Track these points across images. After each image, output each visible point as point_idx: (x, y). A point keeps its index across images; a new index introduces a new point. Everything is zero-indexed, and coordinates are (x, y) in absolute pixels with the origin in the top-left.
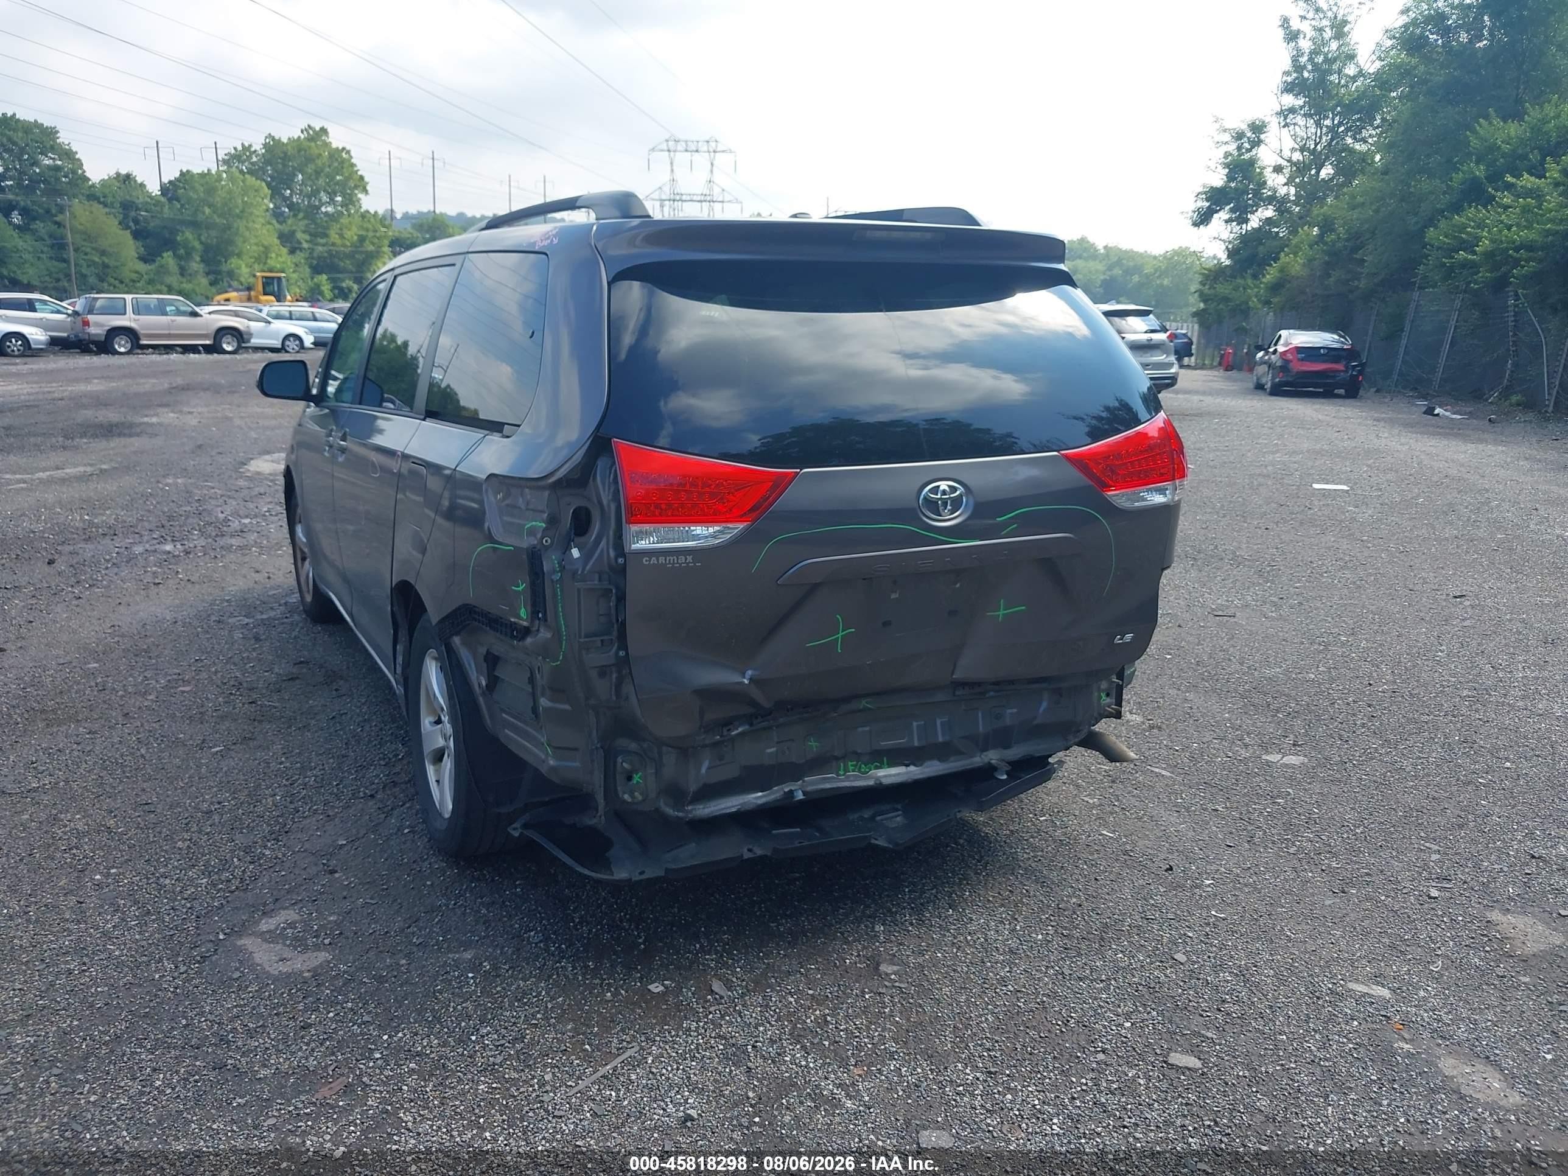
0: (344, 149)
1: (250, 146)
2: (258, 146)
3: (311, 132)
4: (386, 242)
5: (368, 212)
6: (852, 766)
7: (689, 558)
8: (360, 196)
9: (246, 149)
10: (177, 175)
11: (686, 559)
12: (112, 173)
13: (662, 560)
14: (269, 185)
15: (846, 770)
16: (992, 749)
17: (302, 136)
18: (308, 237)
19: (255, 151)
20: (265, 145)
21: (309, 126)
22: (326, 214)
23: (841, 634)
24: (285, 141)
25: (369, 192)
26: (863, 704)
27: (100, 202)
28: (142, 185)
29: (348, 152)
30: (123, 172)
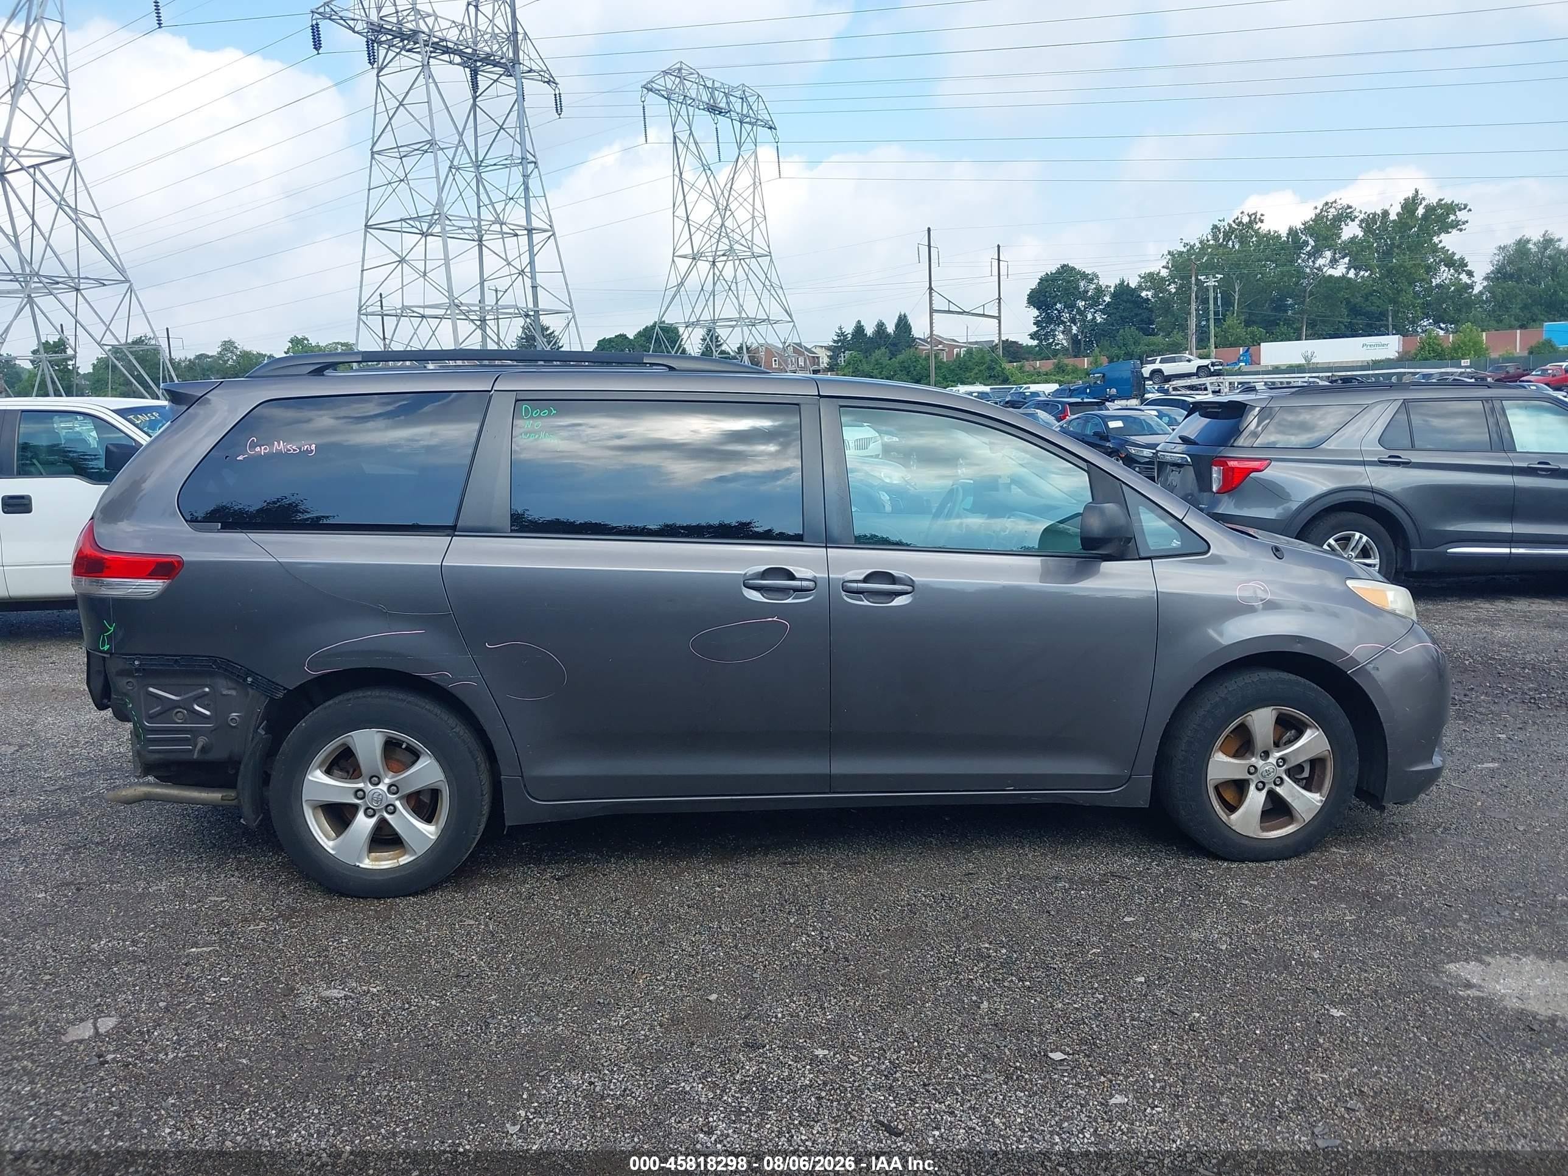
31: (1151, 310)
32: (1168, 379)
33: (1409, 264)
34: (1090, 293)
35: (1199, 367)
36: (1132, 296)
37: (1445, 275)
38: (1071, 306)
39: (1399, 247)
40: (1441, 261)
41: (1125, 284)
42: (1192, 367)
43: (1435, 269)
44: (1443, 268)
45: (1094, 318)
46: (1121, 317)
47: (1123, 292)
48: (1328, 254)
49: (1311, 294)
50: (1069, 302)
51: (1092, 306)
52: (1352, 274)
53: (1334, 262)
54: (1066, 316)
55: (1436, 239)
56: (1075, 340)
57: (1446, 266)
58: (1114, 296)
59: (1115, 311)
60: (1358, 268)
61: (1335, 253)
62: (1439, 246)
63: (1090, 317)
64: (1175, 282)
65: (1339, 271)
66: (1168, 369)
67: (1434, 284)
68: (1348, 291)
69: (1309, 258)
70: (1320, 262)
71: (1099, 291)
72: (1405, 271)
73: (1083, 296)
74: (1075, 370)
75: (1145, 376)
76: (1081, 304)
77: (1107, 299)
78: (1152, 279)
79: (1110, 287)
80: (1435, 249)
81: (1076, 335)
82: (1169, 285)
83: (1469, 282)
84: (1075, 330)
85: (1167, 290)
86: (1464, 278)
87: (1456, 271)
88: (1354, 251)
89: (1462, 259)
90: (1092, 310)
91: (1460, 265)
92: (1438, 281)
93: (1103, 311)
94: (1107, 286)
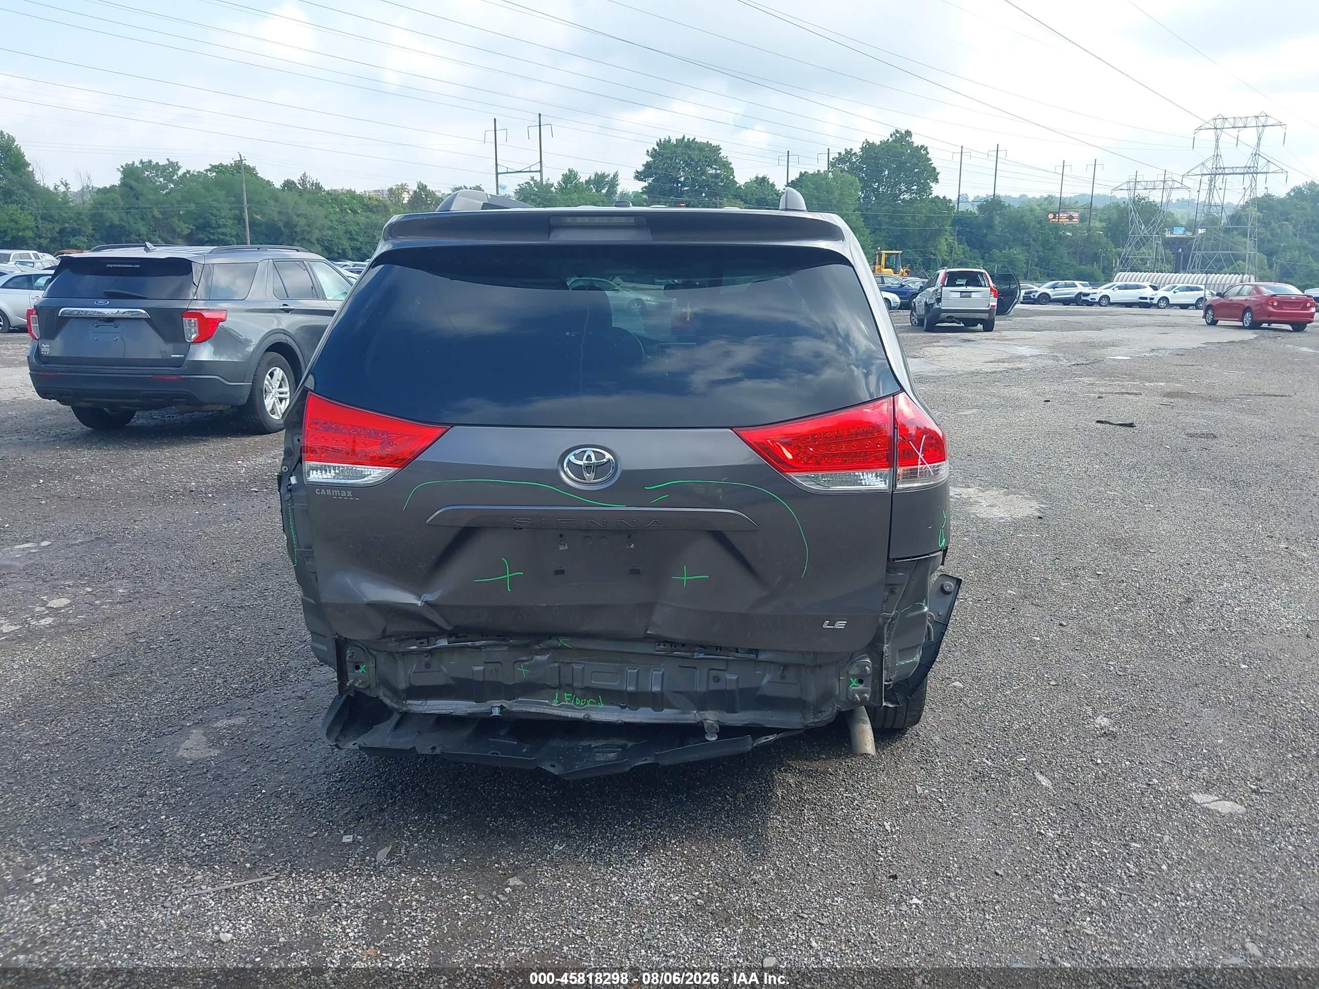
0: (922, 147)
1: (851, 149)
2: (857, 150)
3: (898, 135)
4: (950, 222)
5: (938, 197)
6: (568, 697)
7: (349, 493)
8: (931, 184)
9: (849, 153)
10: (798, 176)
11: (347, 494)
12: (753, 177)
13: (329, 492)
14: (861, 180)
15: (561, 700)
16: (711, 709)
17: (891, 140)
18: (887, 220)
19: (855, 153)
20: (862, 149)
21: (896, 131)
22: (904, 200)
23: (508, 576)
24: (878, 143)
25: (939, 181)
26: (562, 642)
27: (742, 200)
28: (773, 185)
29: (926, 149)
30: (760, 176)
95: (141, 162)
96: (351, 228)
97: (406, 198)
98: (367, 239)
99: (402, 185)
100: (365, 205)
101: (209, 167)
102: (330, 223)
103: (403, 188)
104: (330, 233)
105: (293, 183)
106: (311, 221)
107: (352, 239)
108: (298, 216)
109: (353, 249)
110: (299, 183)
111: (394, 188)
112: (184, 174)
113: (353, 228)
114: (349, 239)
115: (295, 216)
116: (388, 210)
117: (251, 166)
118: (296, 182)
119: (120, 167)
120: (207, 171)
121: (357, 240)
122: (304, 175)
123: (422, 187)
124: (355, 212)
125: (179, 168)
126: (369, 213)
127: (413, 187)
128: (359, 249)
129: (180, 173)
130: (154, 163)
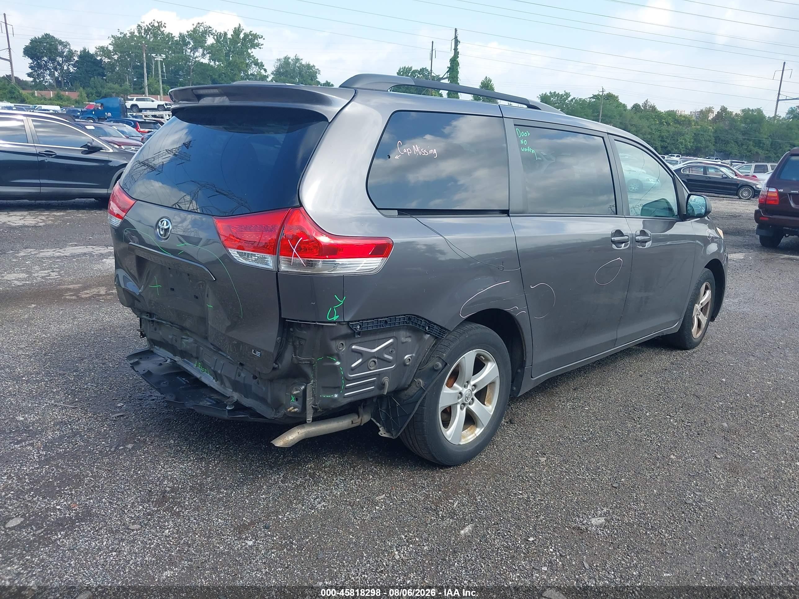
6: (200, 365)
15: (197, 365)
23: (157, 286)
31: (104, 68)
32: (140, 110)
33: (238, 61)
34: (65, 54)
35: (158, 106)
36: (92, 58)
37: (254, 69)
38: (53, 60)
39: (233, 52)
40: (252, 62)
41: (87, 51)
42: (155, 105)
43: (250, 66)
44: (253, 66)
45: (68, 69)
46: (86, 70)
47: (85, 56)
48: (201, 50)
49: (193, 71)
50: (52, 57)
51: (66, 61)
52: (212, 63)
53: (203, 55)
54: (50, 65)
55: (249, 51)
56: (57, 80)
57: (255, 65)
58: (80, 57)
59: (82, 66)
60: (214, 60)
61: (204, 51)
62: (251, 55)
63: (65, 68)
64: (117, 54)
65: (205, 61)
66: (141, 105)
67: (249, 73)
68: (211, 72)
69: (191, 51)
70: (197, 54)
71: (71, 53)
72: (237, 65)
73: (61, 55)
74: (69, 99)
75: (128, 107)
76: (60, 59)
77: (76, 58)
78: (103, 50)
79: (77, 52)
80: (249, 56)
81: (58, 78)
82: (114, 55)
83: (265, 74)
84: (56, 74)
85: (113, 58)
86: (262, 71)
87: (259, 68)
88: (213, 51)
89: (262, 63)
90: (67, 64)
91: (260, 65)
92: (252, 72)
93: (74, 66)
94: (75, 51)
95: (550, 93)
96: (663, 134)
97: (711, 116)
98: (673, 142)
99: (710, 108)
100: (676, 120)
101: (592, 96)
102: (650, 131)
103: (710, 110)
104: (649, 137)
105: (639, 105)
106: (638, 129)
107: (663, 141)
108: (632, 125)
109: (662, 147)
110: (643, 106)
111: (704, 109)
112: (572, 100)
113: (665, 134)
114: (661, 141)
115: (629, 126)
116: (691, 124)
117: (616, 95)
118: (641, 105)
119: (538, 96)
120: (590, 98)
121: (666, 142)
122: (647, 101)
123: (724, 109)
124: (668, 124)
125: (570, 96)
126: (678, 126)
127: (717, 109)
128: (666, 147)
129: (570, 99)
130: (557, 93)
